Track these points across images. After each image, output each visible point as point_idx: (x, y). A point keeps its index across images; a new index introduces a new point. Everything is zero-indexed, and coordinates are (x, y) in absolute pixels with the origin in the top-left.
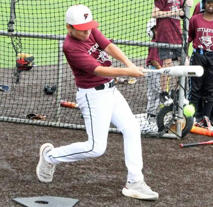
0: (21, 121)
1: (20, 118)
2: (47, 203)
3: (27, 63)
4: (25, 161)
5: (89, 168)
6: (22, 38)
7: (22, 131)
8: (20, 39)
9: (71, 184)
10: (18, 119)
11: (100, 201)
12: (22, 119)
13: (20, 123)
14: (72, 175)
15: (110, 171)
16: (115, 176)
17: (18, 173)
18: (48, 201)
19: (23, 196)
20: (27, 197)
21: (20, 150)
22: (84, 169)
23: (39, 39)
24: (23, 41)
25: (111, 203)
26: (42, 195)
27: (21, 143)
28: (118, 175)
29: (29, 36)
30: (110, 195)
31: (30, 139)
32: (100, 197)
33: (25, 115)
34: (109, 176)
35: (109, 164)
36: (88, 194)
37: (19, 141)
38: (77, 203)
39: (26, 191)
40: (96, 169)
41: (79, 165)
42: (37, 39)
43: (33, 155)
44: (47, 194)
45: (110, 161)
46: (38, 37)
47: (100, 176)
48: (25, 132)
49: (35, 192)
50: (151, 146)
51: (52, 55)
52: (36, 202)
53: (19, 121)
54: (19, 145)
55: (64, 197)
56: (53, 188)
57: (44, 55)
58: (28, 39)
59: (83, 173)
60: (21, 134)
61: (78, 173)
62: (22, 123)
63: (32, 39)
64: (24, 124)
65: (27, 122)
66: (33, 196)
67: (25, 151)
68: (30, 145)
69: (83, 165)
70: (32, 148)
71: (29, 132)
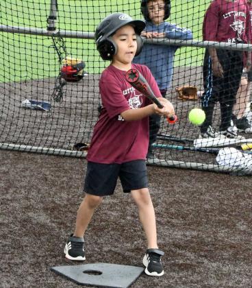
0: (66, 154)
1: (65, 149)
2: (100, 273)
3: (75, 71)
4: (71, 212)
7: (66, 168)
9: (133, 247)
10: (62, 150)
11: (174, 271)
12: (68, 151)
13: (64, 156)
14: (135, 231)
15: (188, 226)
16: (195, 233)
17: (60, 228)
18: (101, 271)
19: (66, 263)
21: (64, 195)
25: (190, 273)
26: (93, 262)
27: (65, 185)
28: (199, 231)
30: (188, 262)
31: (78, 179)
32: (174, 265)
33: (72, 145)
34: (188, 233)
35: (188, 215)
37: (63, 183)
40: (169, 222)
44: (99, 260)
45: (188, 211)
47: (175, 233)
48: (72, 169)
50: (245, 188)
52: (85, 272)
53: (63, 153)
54: (63, 188)
55: (124, 264)
56: (110, 251)
60: (66, 171)
62: (67, 156)
64: (71, 157)
65: (74, 155)
67: (70, 197)
71: (77, 168)
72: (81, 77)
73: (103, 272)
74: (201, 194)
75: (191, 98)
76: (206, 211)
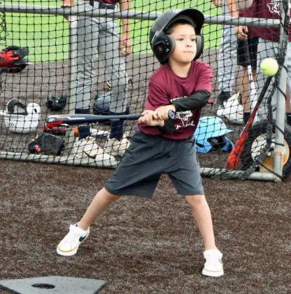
0: (9, 157)
1: (6, 151)
2: (53, 287)
4: (16, 221)
5: (124, 231)
6: (7, 14)
7: (9, 173)
8: (4, 16)
10: (3, 152)
11: (143, 283)
12: (9, 153)
13: (5, 159)
14: (95, 241)
15: (159, 235)
16: (168, 243)
17: (4, 240)
18: (54, 284)
19: (13, 277)
20: (19, 278)
21: (7, 204)
22: (114, 232)
23: (36, 15)
24: (8, 20)
26: (44, 275)
27: (8, 192)
28: (174, 241)
29: (19, 10)
30: (160, 274)
31: (24, 185)
35: (159, 223)
36: (122, 273)
37: (5, 189)
38: (103, 287)
39: (17, 269)
40: (136, 231)
41: (107, 225)
42: (32, 15)
43: (28, 211)
44: (53, 274)
45: (159, 219)
48: (15, 174)
49: (32, 270)
50: (231, 193)
51: (59, 41)
52: (34, 286)
53: (4, 156)
54: (5, 195)
56: (64, 263)
57: (45, 43)
58: (18, 14)
59: (114, 239)
60: (8, 177)
61: (105, 239)
62: (9, 159)
63: (24, 15)
64: (13, 160)
65: (17, 157)
66: (29, 276)
67: (15, 205)
68: (24, 195)
69: (114, 226)
70: (27, 199)
71: (22, 173)
73: (56, 286)
76: (182, 219)
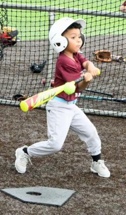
0: (7, 103)
1: (6, 99)
2: (40, 194)
3: (10, 37)
5: (84, 156)
6: (8, 10)
7: (8, 114)
8: (7, 11)
9: (65, 174)
10: (3, 100)
11: (98, 193)
12: (7, 101)
13: (5, 105)
14: (66, 163)
16: (114, 165)
17: (6, 160)
18: (40, 192)
19: (13, 186)
20: (17, 187)
21: (7, 135)
22: (78, 156)
23: (28, 11)
24: (9, 13)
25: (111, 195)
26: (33, 186)
27: (7, 127)
28: (117, 163)
29: (16, 8)
30: (109, 186)
31: (18, 123)
32: (98, 188)
33: (11, 96)
35: (107, 151)
36: (84, 185)
37: (5, 125)
38: (73, 195)
39: (16, 181)
41: (74, 152)
42: (25, 11)
43: (21, 140)
44: (39, 185)
45: (107, 148)
46: (26, 8)
48: (12, 115)
49: (25, 182)
51: (42, 28)
52: (27, 193)
53: (4, 103)
54: (6, 129)
55: (59, 188)
56: (46, 178)
57: (33, 29)
58: (15, 10)
59: (78, 161)
60: (7, 117)
61: (72, 161)
62: (7, 105)
63: (20, 10)
64: (10, 105)
65: (13, 104)
66: (23, 186)
67: (12, 136)
68: (18, 129)
69: (78, 152)
70: (20, 132)
71: (16, 114)
72: (15, 42)
73: (42, 194)
74: (117, 135)
75: (105, 60)
76: (122, 148)
